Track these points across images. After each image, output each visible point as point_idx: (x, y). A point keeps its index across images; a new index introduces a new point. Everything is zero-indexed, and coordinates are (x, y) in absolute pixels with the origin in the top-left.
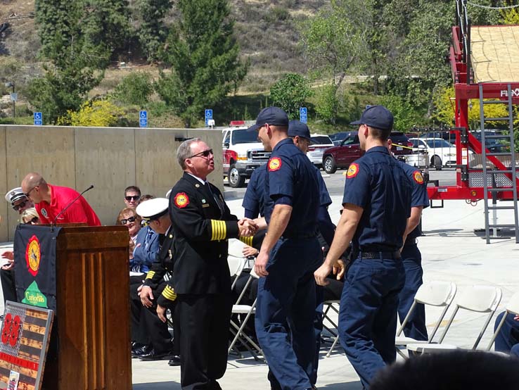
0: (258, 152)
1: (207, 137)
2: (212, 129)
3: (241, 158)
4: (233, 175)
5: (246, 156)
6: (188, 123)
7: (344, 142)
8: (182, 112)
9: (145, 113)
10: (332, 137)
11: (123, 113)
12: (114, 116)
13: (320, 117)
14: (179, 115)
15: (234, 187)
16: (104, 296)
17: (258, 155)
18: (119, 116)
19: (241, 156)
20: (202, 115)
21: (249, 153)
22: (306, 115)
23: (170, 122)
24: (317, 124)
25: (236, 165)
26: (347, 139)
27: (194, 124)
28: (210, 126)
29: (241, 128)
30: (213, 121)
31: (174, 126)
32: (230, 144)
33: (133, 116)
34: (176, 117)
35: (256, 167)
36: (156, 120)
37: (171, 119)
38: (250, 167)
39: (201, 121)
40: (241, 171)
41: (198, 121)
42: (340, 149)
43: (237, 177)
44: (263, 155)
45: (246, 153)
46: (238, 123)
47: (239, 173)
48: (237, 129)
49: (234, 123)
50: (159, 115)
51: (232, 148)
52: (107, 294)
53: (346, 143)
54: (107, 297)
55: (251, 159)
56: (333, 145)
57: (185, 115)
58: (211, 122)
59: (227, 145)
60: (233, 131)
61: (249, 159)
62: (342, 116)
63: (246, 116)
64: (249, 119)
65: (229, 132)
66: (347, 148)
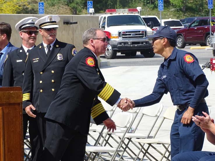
0: (127, 32)
1: (87, 21)
2: (92, 15)
3: (114, 37)
4: (108, 50)
5: (117, 36)
6: (75, 11)
7: (191, 25)
8: (71, 3)
9: (42, 4)
10: (183, 21)
11: (26, 3)
12: (19, 6)
13: (174, 6)
14: (68, 5)
15: (108, 59)
16: (4, 139)
17: (127, 35)
18: (24, 6)
19: (114, 36)
20: (85, 6)
21: (120, 33)
22: (163, 5)
23: (62, 10)
24: (172, 11)
25: (110, 42)
26: (194, 22)
27: (79, 12)
28: (91, 13)
29: (114, 14)
30: (93, 9)
31: (65, 14)
32: (106, 26)
33: (34, 6)
34: (67, 7)
35: (125, 43)
36: (51, 9)
37: (63, 8)
38: (120, 43)
39: (85, 10)
40: (114, 47)
41: (82, 10)
42: (188, 30)
43: (110, 51)
44: (130, 35)
45: (117, 33)
46: (111, 11)
47: (112, 48)
48: (111, 15)
49: (109, 11)
50: (53, 5)
51: (107, 29)
52: (6, 137)
53: (193, 25)
54: (6, 140)
55: (121, 38)
56: (183, 27)
57: (73, 5)
58: (92, 10)
59: (104, 27)
60: (108, 17)
61: (120, 38)
62: (190, 5)
63: (118, 5)
64: (120, 8)
65: (105, 18)
66: (193, 29)
